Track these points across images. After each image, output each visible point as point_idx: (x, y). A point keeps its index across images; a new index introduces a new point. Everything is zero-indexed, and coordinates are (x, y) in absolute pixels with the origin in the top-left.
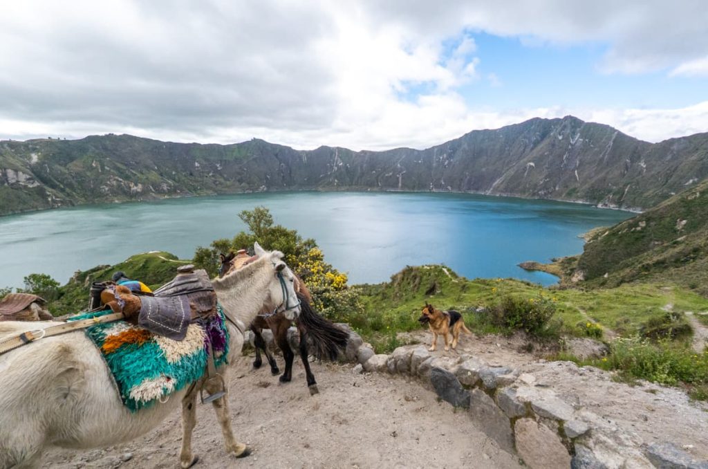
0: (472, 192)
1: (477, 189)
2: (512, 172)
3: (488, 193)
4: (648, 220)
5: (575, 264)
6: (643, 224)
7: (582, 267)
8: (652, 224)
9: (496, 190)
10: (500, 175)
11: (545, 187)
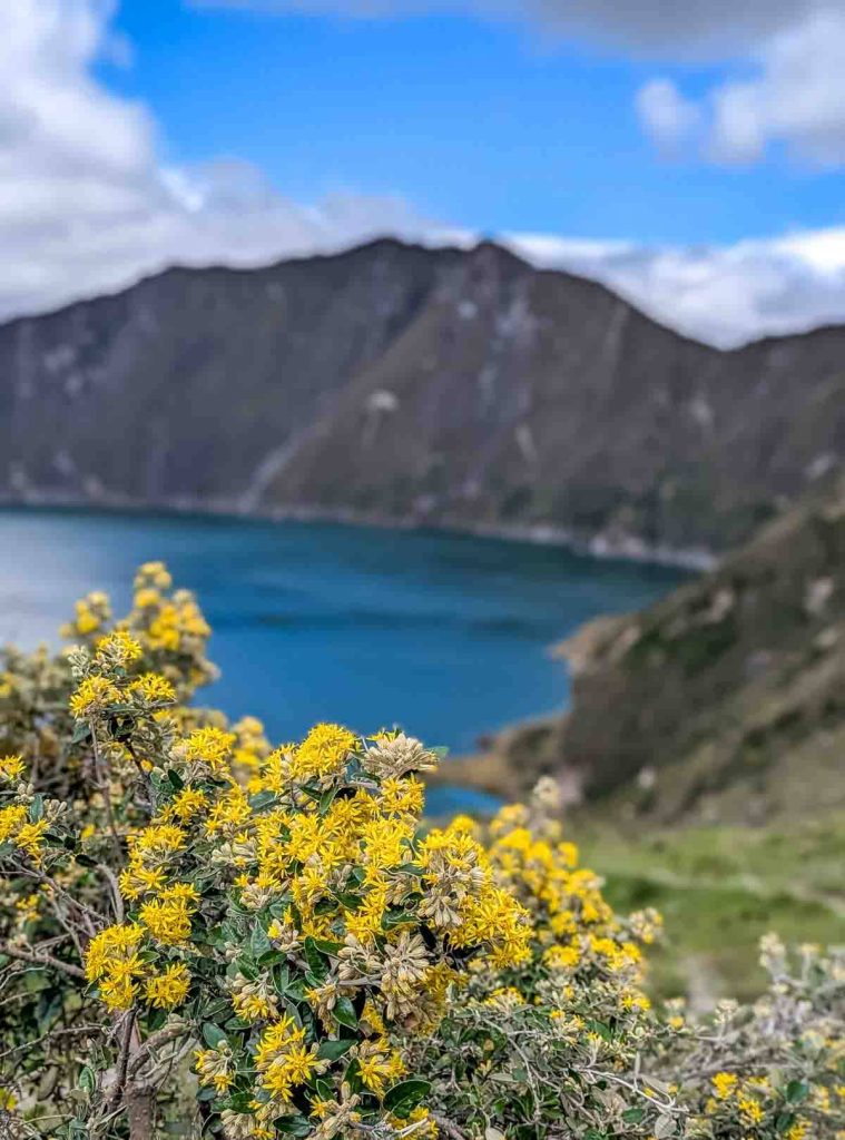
0: (183, 503)
1: (203, 490)
2: (321, 429)
3: (246, 504)
4: (739, 584)
5: (550, 749)
6: (724, 600)
7: (573, 756)
8: (751, 598)
9: (271, 493)
10: (278, 438)
11: (434, 481)
